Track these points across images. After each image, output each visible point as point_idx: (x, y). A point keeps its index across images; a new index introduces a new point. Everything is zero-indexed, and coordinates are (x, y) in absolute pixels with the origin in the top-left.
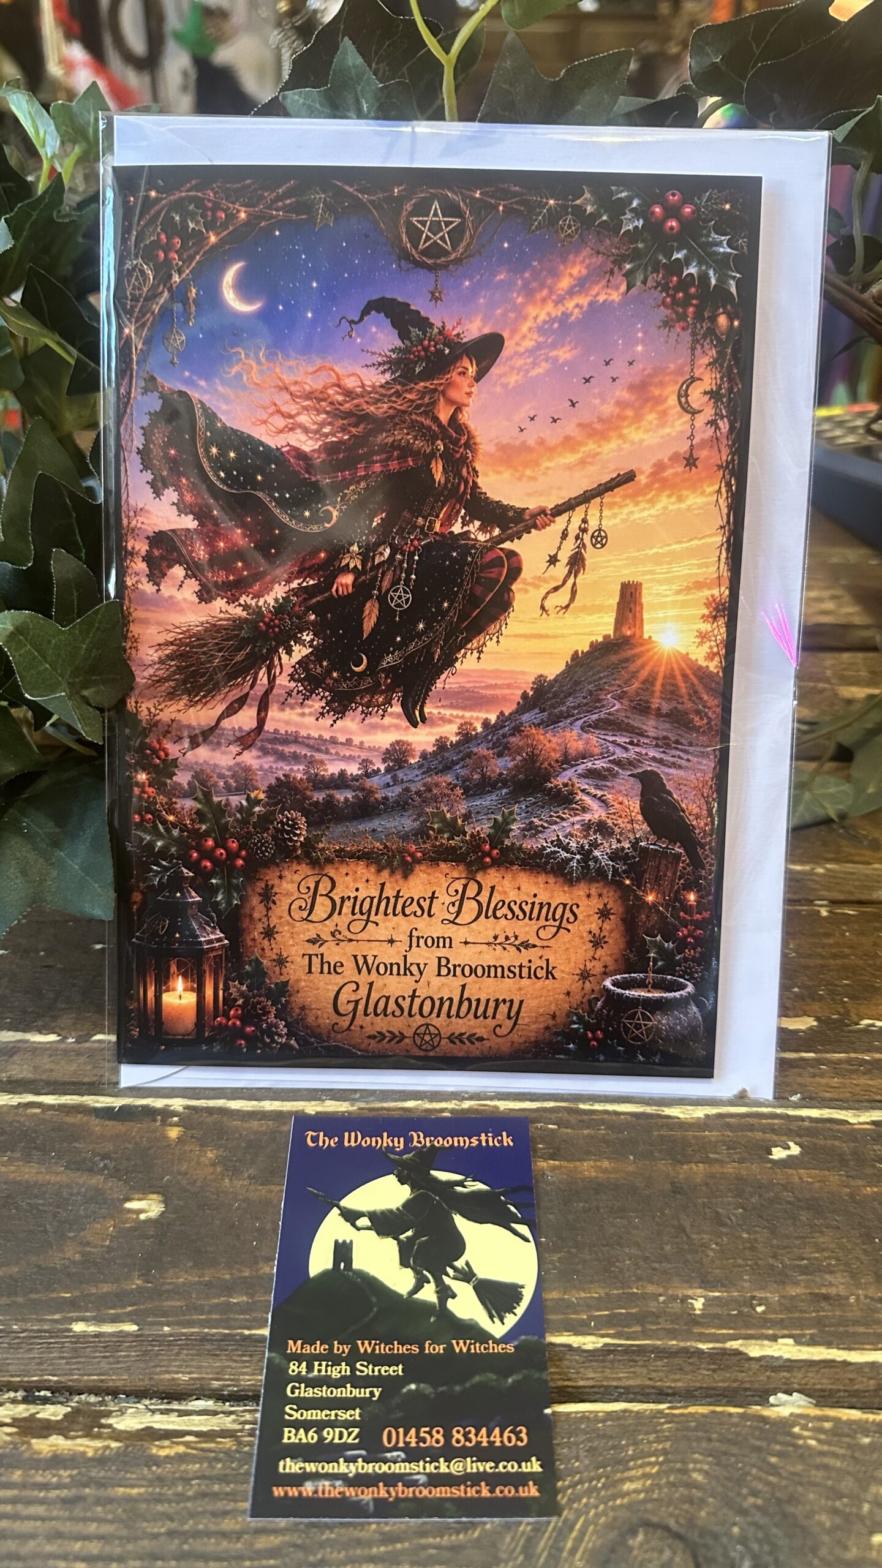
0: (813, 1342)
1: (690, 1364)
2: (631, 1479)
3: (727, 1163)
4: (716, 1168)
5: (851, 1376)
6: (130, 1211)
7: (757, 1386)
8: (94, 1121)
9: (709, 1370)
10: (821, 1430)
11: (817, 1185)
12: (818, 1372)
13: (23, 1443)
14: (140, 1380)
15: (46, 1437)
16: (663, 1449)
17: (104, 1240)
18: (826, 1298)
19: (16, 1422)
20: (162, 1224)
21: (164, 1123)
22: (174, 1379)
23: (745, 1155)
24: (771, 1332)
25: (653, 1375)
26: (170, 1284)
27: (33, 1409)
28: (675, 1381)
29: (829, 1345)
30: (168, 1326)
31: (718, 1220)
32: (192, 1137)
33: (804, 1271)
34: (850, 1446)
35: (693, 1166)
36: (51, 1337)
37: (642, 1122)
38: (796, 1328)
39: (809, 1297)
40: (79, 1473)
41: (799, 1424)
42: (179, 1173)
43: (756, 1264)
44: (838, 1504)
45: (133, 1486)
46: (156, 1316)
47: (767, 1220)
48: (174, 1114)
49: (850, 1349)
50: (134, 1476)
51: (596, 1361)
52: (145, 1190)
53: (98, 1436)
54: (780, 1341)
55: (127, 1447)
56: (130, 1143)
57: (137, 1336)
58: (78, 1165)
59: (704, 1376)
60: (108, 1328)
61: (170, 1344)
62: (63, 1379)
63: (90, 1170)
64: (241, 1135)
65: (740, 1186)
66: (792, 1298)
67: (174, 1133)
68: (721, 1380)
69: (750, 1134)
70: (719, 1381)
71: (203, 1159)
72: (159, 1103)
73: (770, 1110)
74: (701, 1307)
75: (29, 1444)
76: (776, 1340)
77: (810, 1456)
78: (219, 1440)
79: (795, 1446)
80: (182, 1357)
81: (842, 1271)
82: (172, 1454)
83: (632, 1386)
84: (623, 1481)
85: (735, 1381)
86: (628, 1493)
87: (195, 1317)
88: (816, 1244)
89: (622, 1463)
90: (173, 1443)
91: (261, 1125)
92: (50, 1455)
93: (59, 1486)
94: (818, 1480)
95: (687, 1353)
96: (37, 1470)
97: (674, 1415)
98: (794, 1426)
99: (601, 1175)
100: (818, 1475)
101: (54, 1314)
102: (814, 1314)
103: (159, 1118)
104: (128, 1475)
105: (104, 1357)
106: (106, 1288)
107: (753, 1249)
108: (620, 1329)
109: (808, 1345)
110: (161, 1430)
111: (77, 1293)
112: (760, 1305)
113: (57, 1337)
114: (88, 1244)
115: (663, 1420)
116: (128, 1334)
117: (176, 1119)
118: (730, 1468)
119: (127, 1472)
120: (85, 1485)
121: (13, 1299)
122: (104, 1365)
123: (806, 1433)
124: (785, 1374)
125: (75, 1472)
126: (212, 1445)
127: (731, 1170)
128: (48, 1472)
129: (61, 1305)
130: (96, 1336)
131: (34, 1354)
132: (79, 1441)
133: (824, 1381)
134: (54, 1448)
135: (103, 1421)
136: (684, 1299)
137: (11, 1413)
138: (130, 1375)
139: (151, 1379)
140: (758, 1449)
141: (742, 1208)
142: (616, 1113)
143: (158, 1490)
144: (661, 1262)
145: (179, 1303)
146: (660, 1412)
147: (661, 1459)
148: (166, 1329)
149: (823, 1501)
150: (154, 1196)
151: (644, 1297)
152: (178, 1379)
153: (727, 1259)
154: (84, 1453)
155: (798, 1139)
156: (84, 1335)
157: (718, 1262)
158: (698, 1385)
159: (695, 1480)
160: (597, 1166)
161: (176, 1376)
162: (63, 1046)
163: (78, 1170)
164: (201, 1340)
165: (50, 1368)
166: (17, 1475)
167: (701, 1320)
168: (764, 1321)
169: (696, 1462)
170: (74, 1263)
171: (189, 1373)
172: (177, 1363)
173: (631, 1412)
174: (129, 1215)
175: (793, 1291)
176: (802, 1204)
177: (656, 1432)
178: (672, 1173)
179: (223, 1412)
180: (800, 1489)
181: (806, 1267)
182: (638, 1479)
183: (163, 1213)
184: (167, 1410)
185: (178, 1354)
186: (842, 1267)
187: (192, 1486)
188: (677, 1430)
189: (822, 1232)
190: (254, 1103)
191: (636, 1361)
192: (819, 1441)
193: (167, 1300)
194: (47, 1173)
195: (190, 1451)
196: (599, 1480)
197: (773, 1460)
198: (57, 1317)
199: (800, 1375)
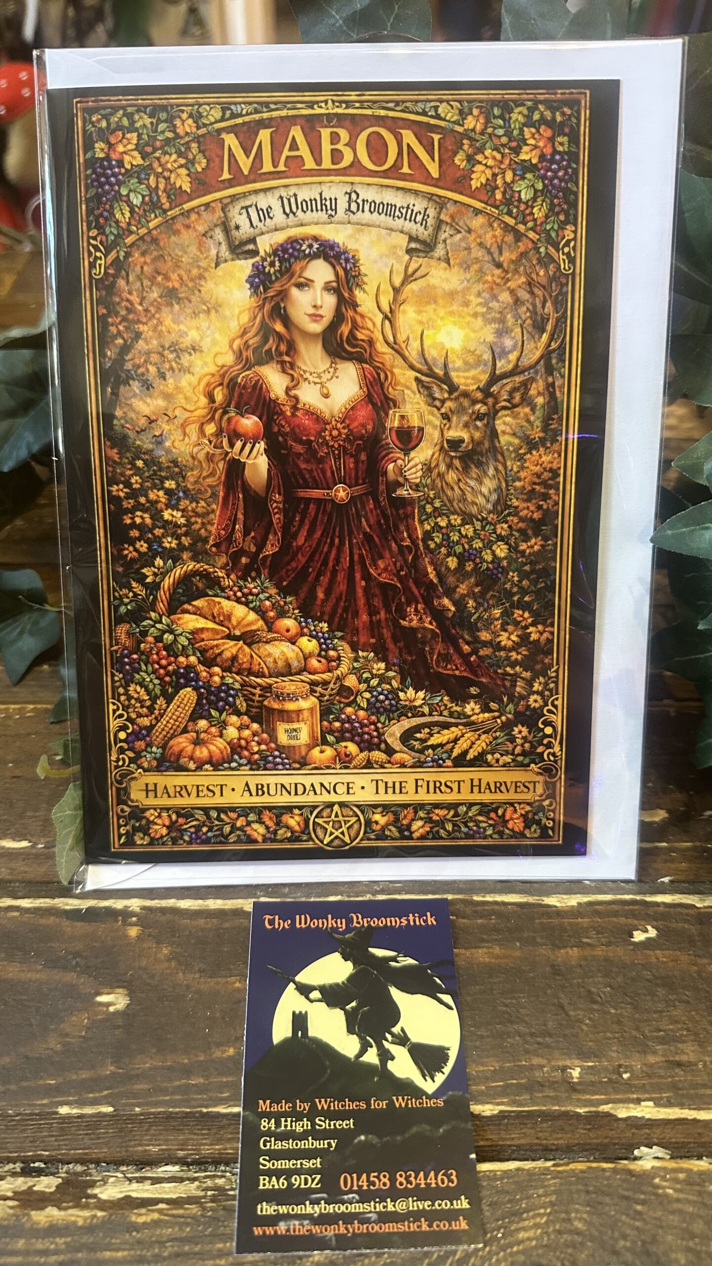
0: (669, 1104)
1: (570, 1125)
2: (524, 1229)
3: (596, 946)
4: (588, 952)
5: (699, 1131)
6: (101, 1004)
7: (624, 1141)
8: (66, 923)
9: (585, 1129)
10: (676, 1180)
11: (671, 964)
12: (673, 1128)
13: (24, 1215)
14: (117, 1152)
15: (42, 1209)
16: (550, 1201)
17: (80, 1031)
18: (679, 1064)
19: (17, 1195)
20: (128, 1015)
21: (125, 923)
22: (146, 1151)
23: (612, 939)
24: (635, 1096)
25: (540, 1135)
26: (138, 1069)
27: (30, 1181)
28: (557, 1139)
29: (682, 1106)
30: (138, 1107)
31: (591, 997)
32: (149, 936)
33: (662, 1041)
34: (700, 1193)
35: (570, 951)
36: (41, 1120)
37: (525, 910)
38: (654, 1092)
39: (665, 1064)
40: (72, 1240)
41: (659, 1176)
42: (140, 968)
43: (622, 1036)
44: (691, 1244)
45: (118, 1250)
46: (128, 1098)
47: (631, 997)
48: (133, 914)
49: (699, 1109)
50: (118, 1241)
51: (494, 1125)
52: (112, 985)
53: (86, 1207)
54: (643, 1103)
55: (111, 1215)
56: (96, 942)
57: (113, 1116)
58: (54, 963)
59: (580, 1135)
60: (88, 1110)
61: (141, 1122)
62: (53, 1153)
63: (65, 968)
64: (190, 932)
65: (608, 967)
66: (651, 1066)
67: (133, 932)
68: (595, 1138)
69: (615, 919)
70: (592, 1139)
71: (159, 955)
72: (119, 904)
73: (631, 896)
74: (578, 1075)
75: (28, 1215)
76: (639, 1103)
77: (669, 1202)
78: (187, 1206)
79: (656, 1195)
80: (150, 1133)
81: (692, 1041)
82: (149, 1220)
83: (523, 1145)
84: (518, 1230)
85: (606, 1137)
86: (521, 1242)
87: (161, 1098)
88: (670, 1017)
89: (517, 1215)
90: (148, 1210)
91: (207, 923)
92: (47, 1225)
93: (56, 1252)
94: (675, 1224)
95: (566, 1115)
96: (37, 1238)
97: (559, 1172)
98: (654, 1178)
99: (493, 960)
100: (674, 1219)
101: (43, 1099)
102: (670, 1080)
103: (120, 918)
104: (113, 1241)
105: (87, 1134)
106: (85, 1075)
107: (619, 1023)
108: (513, 1098)
109: (665, 1106)
110: (137, 1198)
111: (60, 1080)
112: (626, 1072)
113: (47, 1119)
114: (67, 1035)
115: (549, 1177)
116: (105, 1115)
117: (134, 919)
118: (604, 1216)
119: (112, 1238)
120: (78, 1250)
121: (7, 1087)
122: (87, 1142)
123: (665, 1184)
124: (647, 1131)
125: (69, 1239)
126: (181, 1212)
127: (600, 953)
128: (46, 1240)
129: (49, 1091)
130: (78, 1117)
131: (29, 1133)
132: (71, 1211)
133: (678, 1135)
134: (50, 1219)
135: (89, 1191)
136: (564, 1069)
137: (12, 1186)
138: (109, 1148)
139: (127, 1151)
140: (627, 1198)
141: (610, 986)
142: (504, 904)
143: (138, 1252)
144: (544, 1037)
145: (146, 1087)
146: (547, 1169)
147: (548, 1210)
148: (137, 1109)
149: (679, 1241)
150: (120, 990)
151: (531, 1068)
152: (150, 1150)
153: (598, 1033)
154: (75, 1222)
155: (655, 923)
156: (68, 1118)
157: (591, 1036)
158: (577, 1142)
159: (577, 1228)
160: (489, 953)
161: (147, 1148)
162: (34, 851)
163: (54, 967)
164: (167, 1118)
165: (42, 1144)
166: (21, 1244)
167: (579, 1087)
168: (629, 1086)
169: (577, 1211)
170: (56, 1052)
171: (159, 1145)
172: (148, 1138)
173: (523, 1170)
174: (100, 1008)
175: (652, 1059)
176: (659, 982)
177: (544, 1187)
178: (552, 957)
179: (188, 1179)
180: (660, 1231)
181: (663, 1038)
182: (531, 1228)
183: (128, 1005)
184: (141, 1177)
185: (148, 1130)
186: (692, 1038)
187: (166, 1247)
188: (561, 1184)
189: (675, 1006)
190: (200, 902)
191: (525, 1124)
192: (675, 1190)
193: (137, 1084)
194: (29, 971)
195: (162, 1217)
196: (498, 1230)
197: (639, 1208)
198: (45, 1101)
199: (658, 1131)
